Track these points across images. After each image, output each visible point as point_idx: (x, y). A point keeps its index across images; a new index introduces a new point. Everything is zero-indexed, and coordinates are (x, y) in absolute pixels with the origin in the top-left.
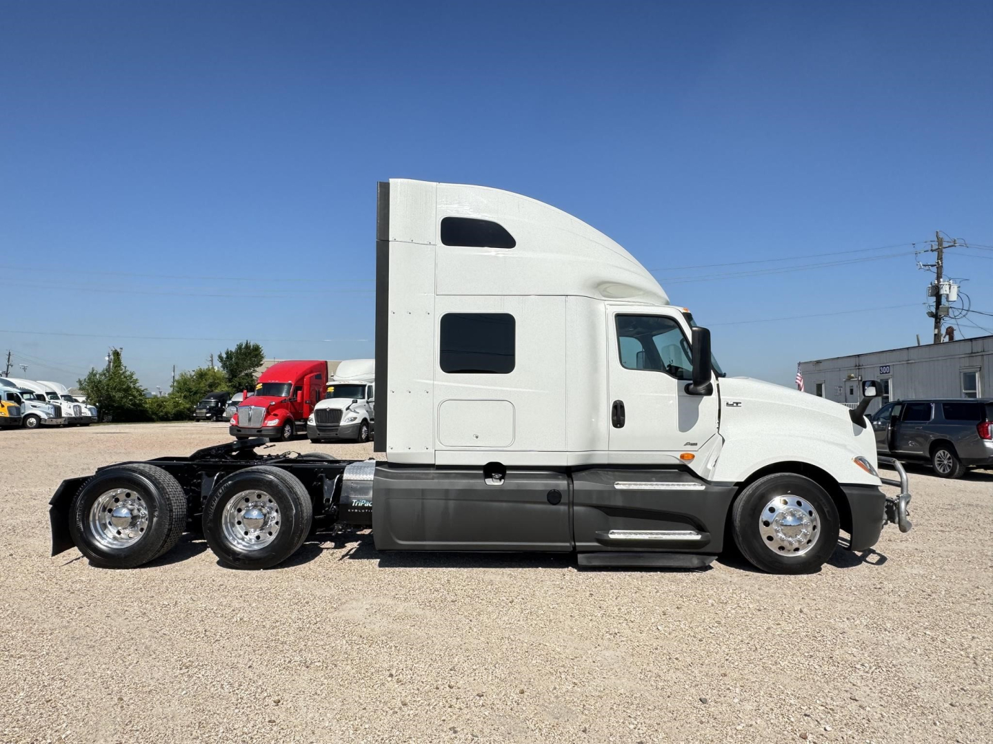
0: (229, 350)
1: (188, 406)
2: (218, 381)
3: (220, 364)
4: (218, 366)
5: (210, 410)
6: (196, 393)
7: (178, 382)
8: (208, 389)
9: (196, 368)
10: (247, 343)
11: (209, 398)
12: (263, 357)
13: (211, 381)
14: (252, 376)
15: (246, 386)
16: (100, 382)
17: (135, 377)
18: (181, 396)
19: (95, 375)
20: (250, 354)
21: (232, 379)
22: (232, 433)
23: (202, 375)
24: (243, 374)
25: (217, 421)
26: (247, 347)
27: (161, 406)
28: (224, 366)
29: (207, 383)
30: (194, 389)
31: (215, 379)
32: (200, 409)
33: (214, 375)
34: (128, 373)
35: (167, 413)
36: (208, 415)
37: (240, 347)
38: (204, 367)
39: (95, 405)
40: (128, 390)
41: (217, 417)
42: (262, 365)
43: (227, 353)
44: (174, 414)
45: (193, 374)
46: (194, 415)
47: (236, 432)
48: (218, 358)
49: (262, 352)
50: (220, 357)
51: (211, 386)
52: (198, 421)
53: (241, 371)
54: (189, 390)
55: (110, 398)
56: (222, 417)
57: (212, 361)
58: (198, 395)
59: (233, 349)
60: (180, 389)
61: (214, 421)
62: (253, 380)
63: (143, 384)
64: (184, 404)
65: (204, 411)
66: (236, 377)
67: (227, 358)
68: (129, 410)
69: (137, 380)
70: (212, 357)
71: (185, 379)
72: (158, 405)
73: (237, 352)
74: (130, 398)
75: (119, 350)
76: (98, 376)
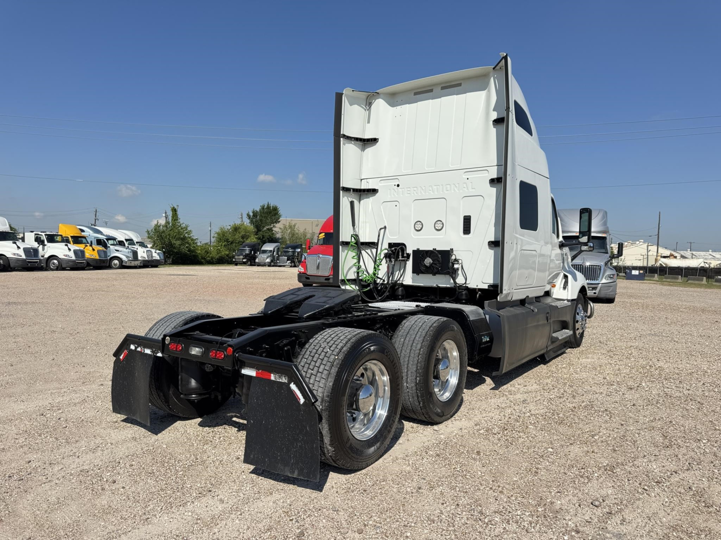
0: (255, 209)
1: (227, 253)
2: (248, 234)
3: (248, 221)
4: (247, 222)
5: (246, 256)
6: (232, 243)
7: (218, 234)
8: (241, 240)
9: (232, 224)
10: (268, 204)
11: (244, 247)
12: (280, 216)
13: (243, 233)
14: (272, 231)
15: (268, 238)
16: (163, 232)
17: (189, 229)
18: (222, 245)
19: (159, 226)
20: (270, 213)
21: (257, 232)
22: (300, 281)
23: (236, 229)
24: (265, 229)
25: (251, 265)
26: (268, 207)
27: (208, 253)
28: (252, 222)
29: (240, 235)
30: (230, 240)
31: (246, 232)
32: (239, 255)
33: (245, 230)
34: (184, 226)
35: (212, 258)
36: (244, 260)
37: (263, 208)
38: (238, 222)
39: (162, 251)
40: (184, 239)
41: (251, 262)
42: (279, 222)
43: (253, 212)
44: (217, 259)
45: (229, 228)
46: (234, 260)
47: (304, 279)
48: (246, 216)
49: (279, 212)
50: (248, 215)
51: (243, 237)
52: (236, 265)
53: (264, 227)
54: (227, 240)
55: (171, 245)
56: (255, 262)
57: (242, 218)
58: (234, 244)
59: (258, 209)
60: (220, 239)
61: (248, 266)
62: (273, 234)
63: (194, 235)
64: (225, 252)
65: (242, 257)
66: (260, 231)
67: (254, 216)
68: (185, 255)
69: (190, 231)
70: (242, 215)
71: (224, 232)
72: (206, 251)
73: (260, 211)
74: (187, 245)
75: (176, 207)
76: (161, 227)
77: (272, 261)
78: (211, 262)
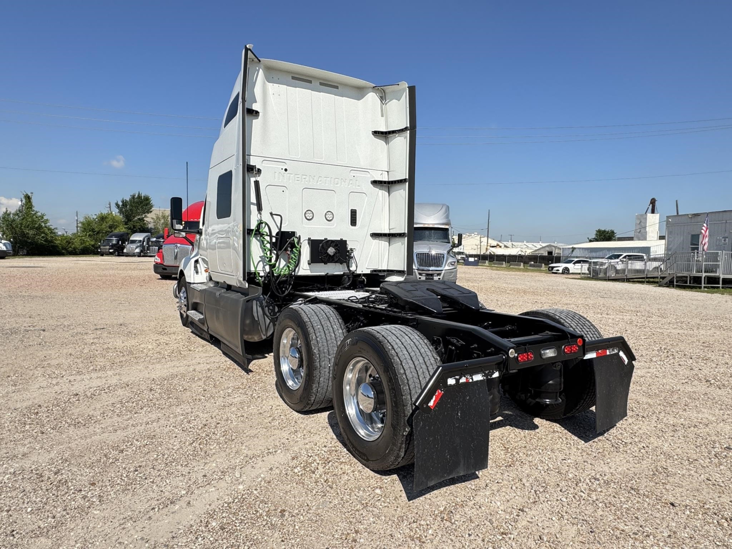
0: (125, 199)
1: (93, 243)
2: (116, 223)
3: (117, 210)
4: (115, 212)
5: (113, 246)
6: (98, 233)
7: (83, 223)
8: (109, 230)
9: (98, 213)
10: (139, 194)
11: (111, 237)
12: (152, 206)
13: (110, 223)
14: (144, 221)
15: (139, 229)
16: (14, 220)
17: (45, 218)
18: (86, 235)
19: (9, 215)
20: (141, 202)
21: (127, 222)
22: (156, 272)
23: (103, 218)
24: (136, 219)
25: (119, 255)
26: (139, 197)
27: (69, 243)
28: (121, 212)
29: (108, 225)
30: (96, 229)
31: (114, 222)
32: (104, 246)
33: (113, 219)
34: (39, 214)
35: (75, 249)
36: (111, 251)
37: (133, 197)
38: (105, 212)
39: (10, 241)
40: (40, 227)
41: (119, 253)
42: (151, 212)
43: (123, 202)
44: (81, 249)
45: (95, 217)
46: (99, 250)
47: (160, 270)
48: (115, 205)
49: (151, 202)
50: (117, 205)
51: (110, 227)
52: (102, 255)
53: (134, 217)
54: (93, 230)
55: (24, 235)
56: (123, 252)
57: (110, 207)
58: (101, 234)
59: (128, 198)
60: (85, 229)
61: (116, 256)
62: (145, 224)
63: (52, 224)
64: (90, 242)
65: (108, 247)
66: (131, 221)
67: (123, 205)
68: (42, 245)
69: (47, 220)
70: (110, 204)
71: (89, 221)
72: (67, 242)
73: (130, 200)
74: (43, 235)
75: (30, 194)
76: (11, 216)
77: (142, 251)
78: (74, 253)
